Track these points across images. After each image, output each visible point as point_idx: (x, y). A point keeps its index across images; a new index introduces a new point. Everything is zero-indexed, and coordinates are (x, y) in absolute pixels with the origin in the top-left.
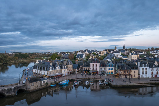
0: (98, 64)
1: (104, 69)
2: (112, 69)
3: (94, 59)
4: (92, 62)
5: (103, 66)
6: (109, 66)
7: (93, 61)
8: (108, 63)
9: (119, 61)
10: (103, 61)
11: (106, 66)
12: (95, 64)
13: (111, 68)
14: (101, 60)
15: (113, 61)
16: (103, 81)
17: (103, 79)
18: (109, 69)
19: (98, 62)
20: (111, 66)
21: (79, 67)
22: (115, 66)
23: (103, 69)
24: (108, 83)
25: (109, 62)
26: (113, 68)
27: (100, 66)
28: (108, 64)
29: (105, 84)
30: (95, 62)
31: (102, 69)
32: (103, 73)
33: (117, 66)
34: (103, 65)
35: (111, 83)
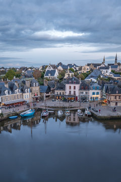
0: (78, 86)
1: (86, 93)
2: (98, 93)
3: (72, 79)
4: (68, 83)
5: (84, 89)
6: (94, 89)
7: (70, 81)
8: (91, 85)
9: (107, 81)
10: (85, 81)
11: (89, 89)
12: (72, 86)
13: (96, 91)
14: (82, 79)
15: (99, 82)
16: (83, 110)
17: (83, 108)
18: (94, 94)
19: (78, 83)
20: (96, 88)
21: (48, 90)
22: (102, 89)
23: (84, 93)
24: (92, 113)
25: (93, 82)
26: (99, 91)
27: (81, 89)
28: (92, 86)
29: (86, 115)
30: (72, 83)
31: (82, 93)
32: (84, 99)
33: (104, 89)
34: (84, 87)
35: (95, 113)
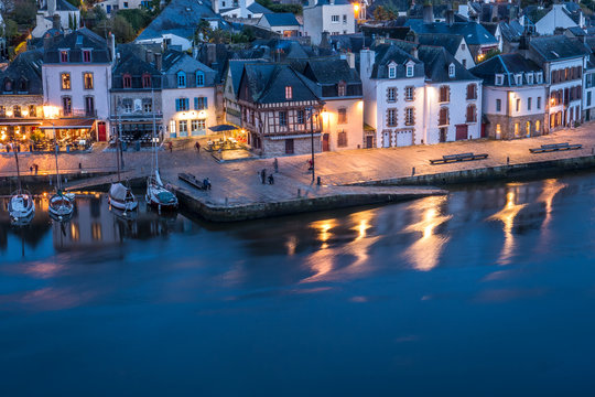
0: (102, 74)
1: (148, 103)
2: (201, 103)
3: (71, 38)
4: (53, 58)
5: (137, 84)
6: (180, 82)
7: (63, 48)
8: (168, 65)
9: (242, 46)
10: (138, 48)
11: (158, 84)
12: (77, 72)
13: (191, 94)
14: (122, 38)
15: (203, 49)
16: (138, 187)
17: (137, 174)
18: (182, 105)
19: (101, 57)
20: (194, 81)
22: (218, 82)
23: (138, 102)
24: (180, 195)
25: (178, 53)
26: (208, 93)
27: (118, 85)
28: (173, 70)
29: (153, 206)
30: (75, 58)
31: (128, 104)
32: (138, 135)
33: (229, 82)
34: (138, 75)
35: (197, 196)
